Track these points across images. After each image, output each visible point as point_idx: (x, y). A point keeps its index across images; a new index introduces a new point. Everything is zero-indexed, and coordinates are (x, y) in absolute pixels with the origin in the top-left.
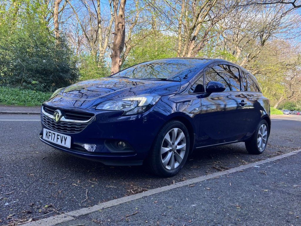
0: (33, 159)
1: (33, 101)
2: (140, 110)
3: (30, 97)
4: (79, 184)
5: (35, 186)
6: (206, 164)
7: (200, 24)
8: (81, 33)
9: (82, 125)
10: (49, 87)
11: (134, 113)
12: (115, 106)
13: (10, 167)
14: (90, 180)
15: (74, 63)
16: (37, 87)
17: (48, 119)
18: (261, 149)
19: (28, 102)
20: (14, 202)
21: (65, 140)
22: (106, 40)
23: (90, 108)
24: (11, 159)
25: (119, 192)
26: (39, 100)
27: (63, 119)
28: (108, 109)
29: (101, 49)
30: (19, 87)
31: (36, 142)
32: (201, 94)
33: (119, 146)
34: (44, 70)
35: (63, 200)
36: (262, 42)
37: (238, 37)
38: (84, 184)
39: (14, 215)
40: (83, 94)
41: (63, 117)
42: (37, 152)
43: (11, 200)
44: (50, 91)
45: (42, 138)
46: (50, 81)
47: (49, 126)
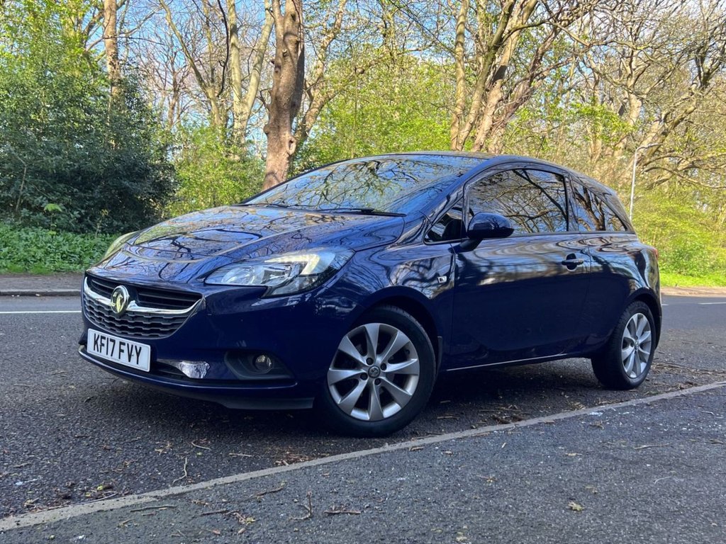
0: (63, 401)
1: (48, 258)
2: (307, 283)
3: (42, 247)
4: (170, 451)
5: (73, 454)
6: (480, 411)
7: (516, 33)
8: (181, 60)
9: (174, 319)
10: (91, 219)
11: (291, 291)
12: (248, 275)
13: (13, 417)
14: (194, 443)
15: (163, 149)
16: (59, 219)
17: (99, 307)
18: (633, 376)
19: (35, 262)
20: (34, 480)
21: (138, 354)
22: (253, 80)
23: (192, 283)
24: (14, 402)
25: (258, 464)
26: (64, 255)
27: (133, 307)
28: (231, 282)
29: (237, 109)
30: (9, 222)
31: (67, 365)
32: (457, 244)
33: (257, 366)
34: (79, 172)
35: (135, 478)
36: (702, 79)
37: (633, 64)
38: (181, 451)
39: (37, 502)
40: (181, 247)
41: (133, 302)
42: (73, 387)
43: (27, 477)
44: (95, 231)
45: (84, 351)
46: (97, 204)
47: (100, 324)
